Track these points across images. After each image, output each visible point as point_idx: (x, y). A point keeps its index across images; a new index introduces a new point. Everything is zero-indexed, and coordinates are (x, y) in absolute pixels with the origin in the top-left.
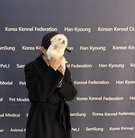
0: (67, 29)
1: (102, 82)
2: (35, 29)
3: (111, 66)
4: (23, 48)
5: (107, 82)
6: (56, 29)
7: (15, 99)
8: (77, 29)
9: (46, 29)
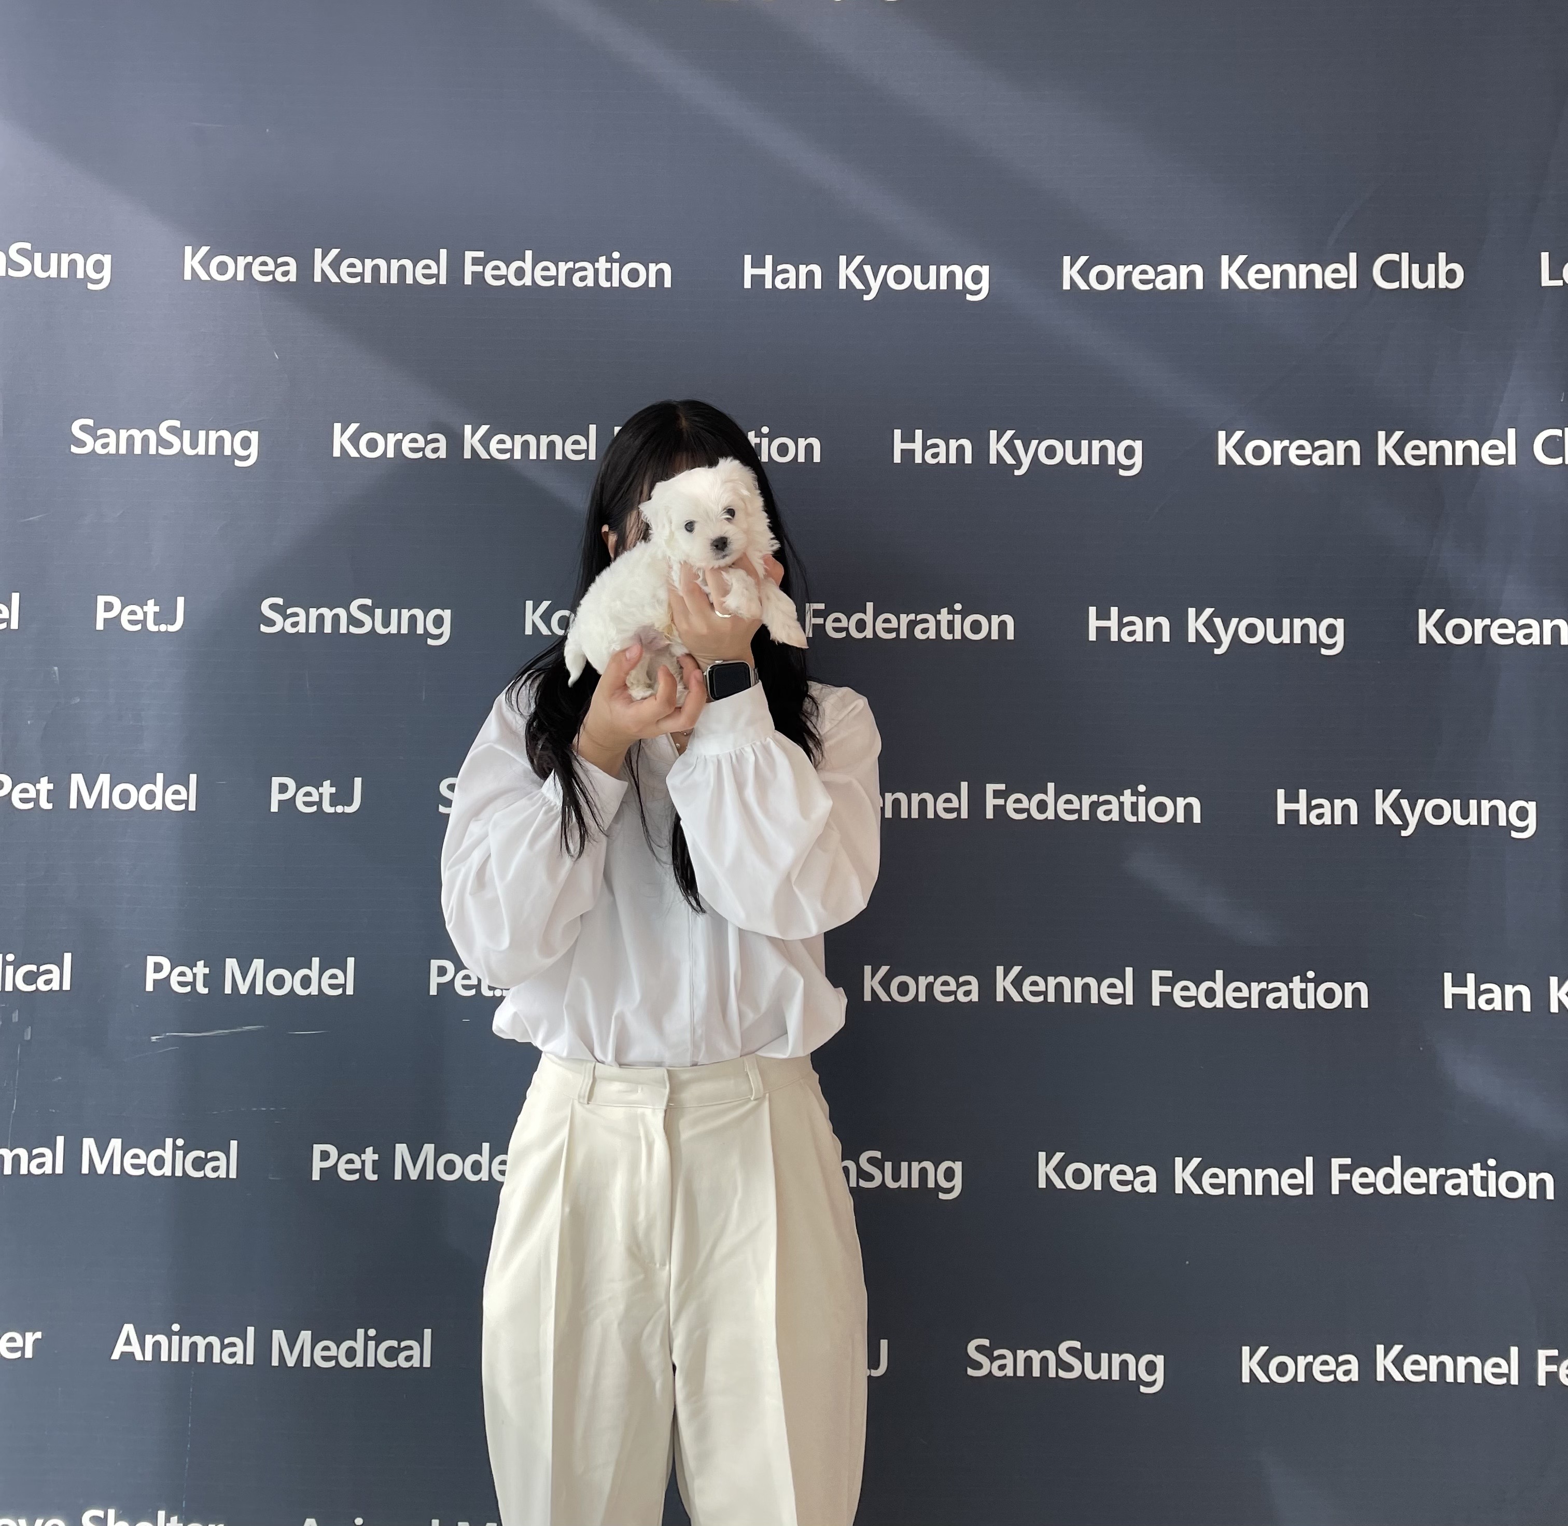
0: (767, 271)
1: (1127, 797)
2: (469, 269)
3: (1214, 633)
4: (341, 439)
5: (1181, 802)
6: (660, 274)
7: (201, 969)
8: (859, 272)
9: (570, 273)
